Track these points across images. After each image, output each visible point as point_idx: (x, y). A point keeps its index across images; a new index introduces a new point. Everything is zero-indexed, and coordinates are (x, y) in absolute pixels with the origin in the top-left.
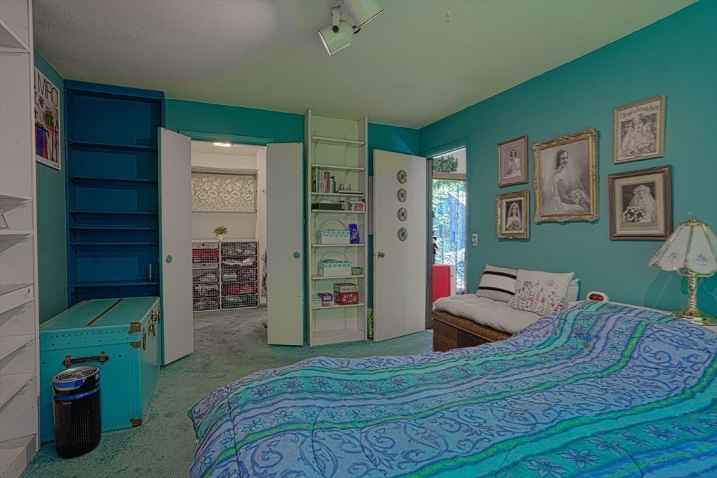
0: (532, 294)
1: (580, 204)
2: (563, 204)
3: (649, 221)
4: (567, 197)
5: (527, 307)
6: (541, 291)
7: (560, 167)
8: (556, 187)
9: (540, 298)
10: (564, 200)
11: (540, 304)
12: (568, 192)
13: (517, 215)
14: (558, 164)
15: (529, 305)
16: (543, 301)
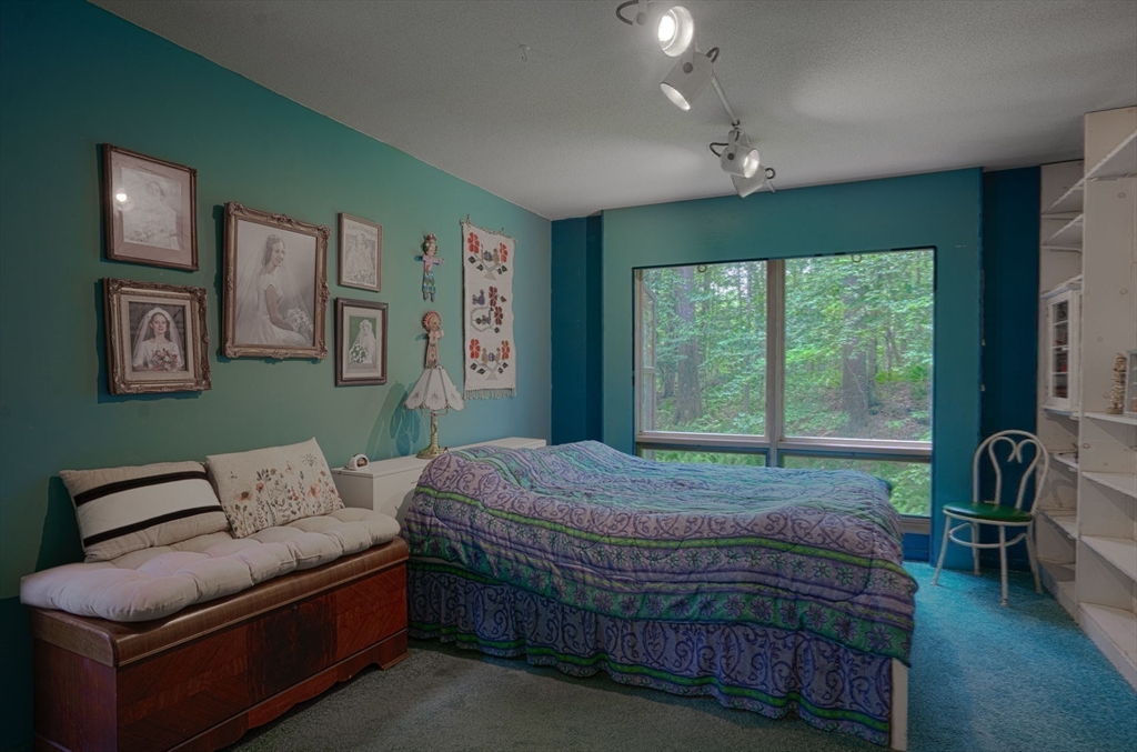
0: (289, 488)
1: (299, 331)
2: (274, 327)
3: (371, 362)
4: (280, 317)
5: (294, 513)
6: (302, 477)
7: (271, 264)
8: (262, 297)
9: (307, 490)
10: (276, 322)
11: (312, 500)
12: (283, 309)
13: (167, 336)
14: (267, 260)
15: (295, 508)
16: (313, 491)
